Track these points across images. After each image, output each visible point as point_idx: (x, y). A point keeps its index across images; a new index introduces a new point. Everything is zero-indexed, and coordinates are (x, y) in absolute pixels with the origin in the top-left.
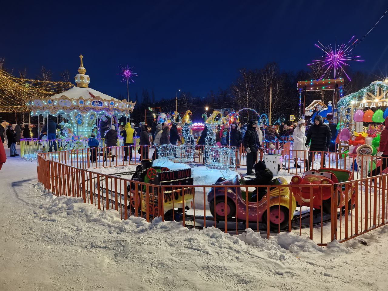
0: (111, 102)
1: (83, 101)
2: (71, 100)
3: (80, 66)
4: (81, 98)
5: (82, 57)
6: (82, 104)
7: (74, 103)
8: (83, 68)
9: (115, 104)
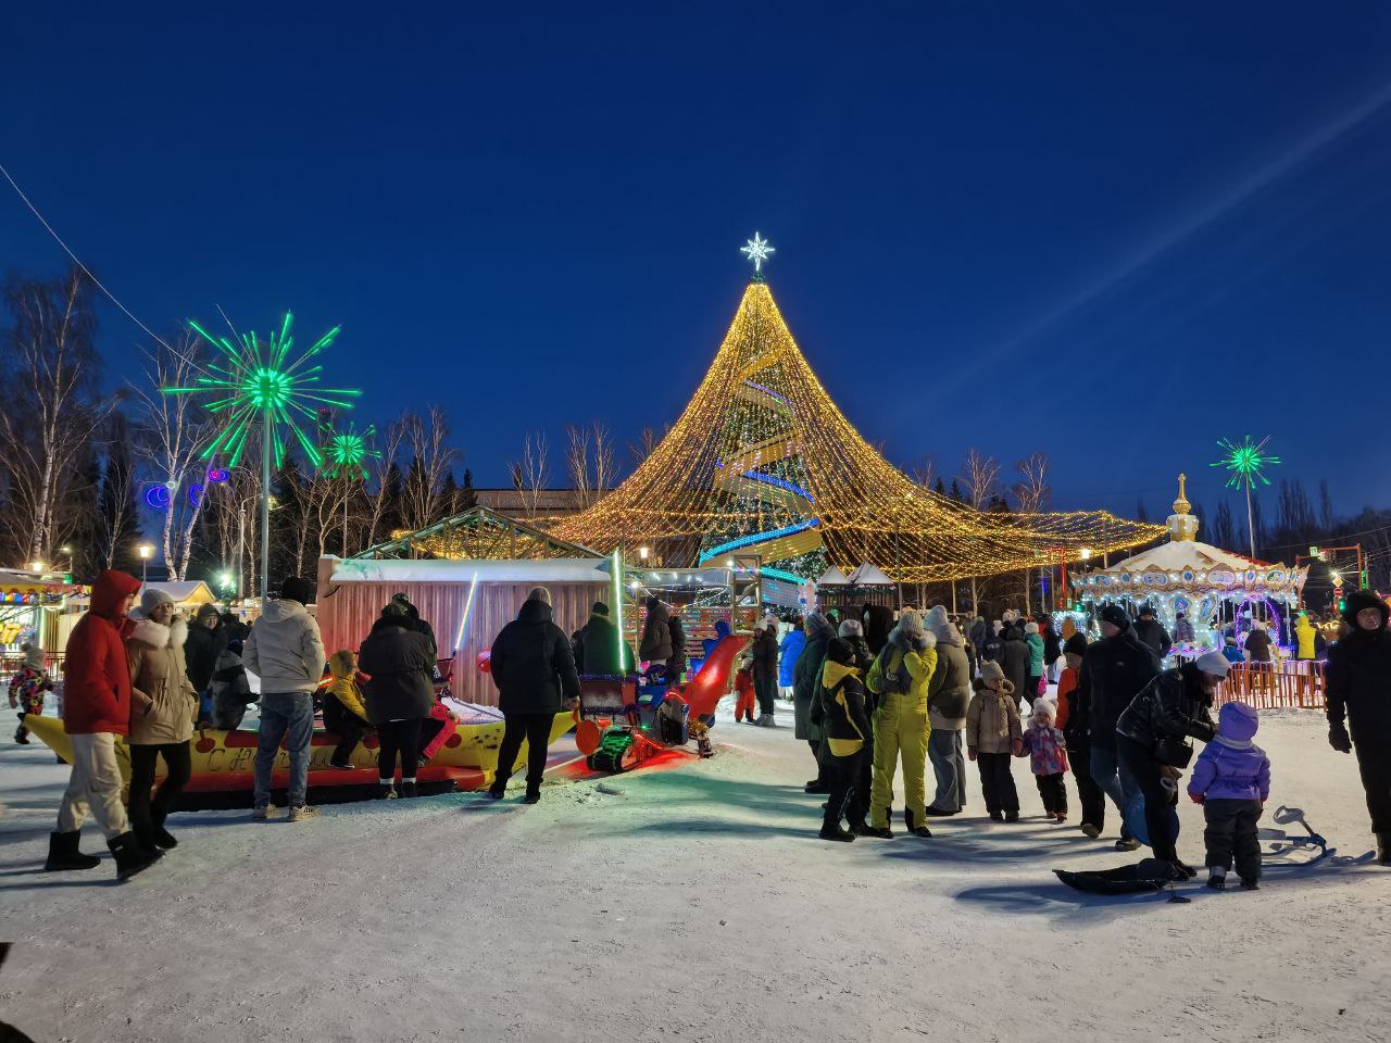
0: (1249, 572)
1: (1190, 572)
2: (1168, 572)
3: (1177, 496)
4: (1187, 567)
5: (1184, 478)
6: (1190, 578)
7: (1174, 578)
8: (1183, 501)
9: (1257, 575)
